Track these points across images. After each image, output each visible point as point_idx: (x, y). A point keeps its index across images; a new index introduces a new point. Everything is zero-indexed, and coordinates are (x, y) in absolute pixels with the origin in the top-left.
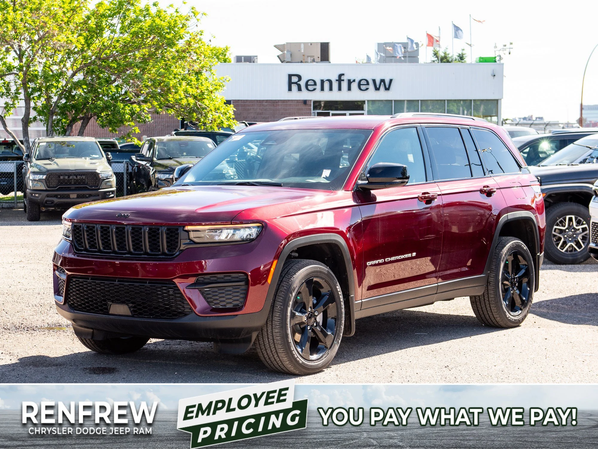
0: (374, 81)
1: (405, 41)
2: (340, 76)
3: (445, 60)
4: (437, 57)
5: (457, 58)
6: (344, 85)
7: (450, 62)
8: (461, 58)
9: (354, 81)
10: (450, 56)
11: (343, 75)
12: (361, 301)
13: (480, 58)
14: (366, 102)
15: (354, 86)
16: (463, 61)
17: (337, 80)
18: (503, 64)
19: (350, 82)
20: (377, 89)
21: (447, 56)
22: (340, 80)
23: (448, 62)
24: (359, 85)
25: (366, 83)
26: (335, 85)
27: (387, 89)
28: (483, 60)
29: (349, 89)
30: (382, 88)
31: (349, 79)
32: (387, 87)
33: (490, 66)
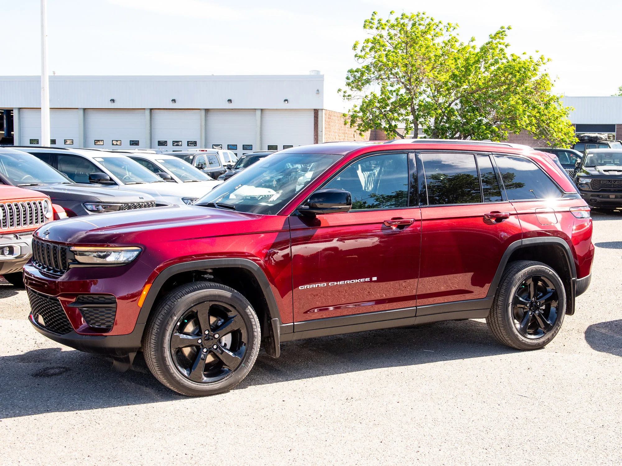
12: (293, 324)
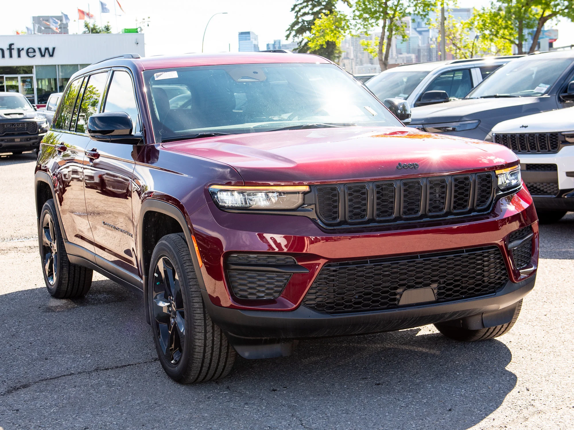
0: (40, 49)
1: (60, 15)
2: (11, 45)
3: (94, 30)
4: (87, 28)
5: (104, 29)
6: (15, 53)
7: (98, 33)
8: (107, 29)
9: (23, 49)
10: (98, 27)
11: (13, 44)
13: (125, 29)
14: (34, 67)
15: (23, 53)
16: (109, 32)
17: (8, 49)
18: (143, 34)
19: (19, 51)
20: (43, 56)
21: (96, 27)
22: (10, 49)
23: (97, 32)
24: (28, 53)
25: (33, 51)
26: (7, 53)
27: (51, 56)
28: (128, 31)
29: (19, 56)
30: (47, 55)
31: (19, 47)
32: (51, 54)
33: (134, 36)
